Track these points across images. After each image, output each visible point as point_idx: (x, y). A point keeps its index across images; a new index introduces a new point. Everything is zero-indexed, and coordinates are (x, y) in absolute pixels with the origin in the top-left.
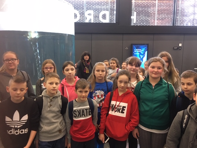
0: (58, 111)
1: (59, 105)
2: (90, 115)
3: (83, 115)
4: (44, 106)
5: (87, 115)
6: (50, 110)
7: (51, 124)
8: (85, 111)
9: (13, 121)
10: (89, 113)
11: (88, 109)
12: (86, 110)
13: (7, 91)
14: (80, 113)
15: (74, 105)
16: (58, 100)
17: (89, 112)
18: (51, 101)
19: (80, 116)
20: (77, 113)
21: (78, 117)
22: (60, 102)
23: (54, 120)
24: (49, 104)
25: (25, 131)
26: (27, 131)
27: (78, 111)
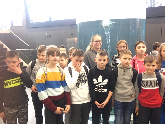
0: (130, 80)
1: (131, 75)
2: (157, 86)
3: (151, 85)
4: (119, 75)
5: (154, 86)
6: (123, 78)
7: (124, 89)
8: (153, 83)
9: (98, 82)
10: (157, 85)
11: (155, 81)
12: (154, 81)
13: (95, 61)
14: (147, 84)
15: (142, 76)
16: (130, 71)
17: (157, 83)
18: (124, 71)
19: (148, 86)
20: (145, 84)
21: (146, 86)
22: (132, 72)
23: (127, 86)
24: (123, 73)
25: (105, 91)
26: (107, 91)
27: (146, 81)
